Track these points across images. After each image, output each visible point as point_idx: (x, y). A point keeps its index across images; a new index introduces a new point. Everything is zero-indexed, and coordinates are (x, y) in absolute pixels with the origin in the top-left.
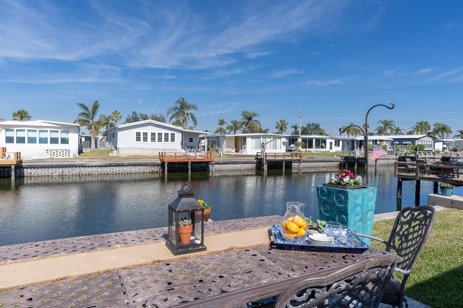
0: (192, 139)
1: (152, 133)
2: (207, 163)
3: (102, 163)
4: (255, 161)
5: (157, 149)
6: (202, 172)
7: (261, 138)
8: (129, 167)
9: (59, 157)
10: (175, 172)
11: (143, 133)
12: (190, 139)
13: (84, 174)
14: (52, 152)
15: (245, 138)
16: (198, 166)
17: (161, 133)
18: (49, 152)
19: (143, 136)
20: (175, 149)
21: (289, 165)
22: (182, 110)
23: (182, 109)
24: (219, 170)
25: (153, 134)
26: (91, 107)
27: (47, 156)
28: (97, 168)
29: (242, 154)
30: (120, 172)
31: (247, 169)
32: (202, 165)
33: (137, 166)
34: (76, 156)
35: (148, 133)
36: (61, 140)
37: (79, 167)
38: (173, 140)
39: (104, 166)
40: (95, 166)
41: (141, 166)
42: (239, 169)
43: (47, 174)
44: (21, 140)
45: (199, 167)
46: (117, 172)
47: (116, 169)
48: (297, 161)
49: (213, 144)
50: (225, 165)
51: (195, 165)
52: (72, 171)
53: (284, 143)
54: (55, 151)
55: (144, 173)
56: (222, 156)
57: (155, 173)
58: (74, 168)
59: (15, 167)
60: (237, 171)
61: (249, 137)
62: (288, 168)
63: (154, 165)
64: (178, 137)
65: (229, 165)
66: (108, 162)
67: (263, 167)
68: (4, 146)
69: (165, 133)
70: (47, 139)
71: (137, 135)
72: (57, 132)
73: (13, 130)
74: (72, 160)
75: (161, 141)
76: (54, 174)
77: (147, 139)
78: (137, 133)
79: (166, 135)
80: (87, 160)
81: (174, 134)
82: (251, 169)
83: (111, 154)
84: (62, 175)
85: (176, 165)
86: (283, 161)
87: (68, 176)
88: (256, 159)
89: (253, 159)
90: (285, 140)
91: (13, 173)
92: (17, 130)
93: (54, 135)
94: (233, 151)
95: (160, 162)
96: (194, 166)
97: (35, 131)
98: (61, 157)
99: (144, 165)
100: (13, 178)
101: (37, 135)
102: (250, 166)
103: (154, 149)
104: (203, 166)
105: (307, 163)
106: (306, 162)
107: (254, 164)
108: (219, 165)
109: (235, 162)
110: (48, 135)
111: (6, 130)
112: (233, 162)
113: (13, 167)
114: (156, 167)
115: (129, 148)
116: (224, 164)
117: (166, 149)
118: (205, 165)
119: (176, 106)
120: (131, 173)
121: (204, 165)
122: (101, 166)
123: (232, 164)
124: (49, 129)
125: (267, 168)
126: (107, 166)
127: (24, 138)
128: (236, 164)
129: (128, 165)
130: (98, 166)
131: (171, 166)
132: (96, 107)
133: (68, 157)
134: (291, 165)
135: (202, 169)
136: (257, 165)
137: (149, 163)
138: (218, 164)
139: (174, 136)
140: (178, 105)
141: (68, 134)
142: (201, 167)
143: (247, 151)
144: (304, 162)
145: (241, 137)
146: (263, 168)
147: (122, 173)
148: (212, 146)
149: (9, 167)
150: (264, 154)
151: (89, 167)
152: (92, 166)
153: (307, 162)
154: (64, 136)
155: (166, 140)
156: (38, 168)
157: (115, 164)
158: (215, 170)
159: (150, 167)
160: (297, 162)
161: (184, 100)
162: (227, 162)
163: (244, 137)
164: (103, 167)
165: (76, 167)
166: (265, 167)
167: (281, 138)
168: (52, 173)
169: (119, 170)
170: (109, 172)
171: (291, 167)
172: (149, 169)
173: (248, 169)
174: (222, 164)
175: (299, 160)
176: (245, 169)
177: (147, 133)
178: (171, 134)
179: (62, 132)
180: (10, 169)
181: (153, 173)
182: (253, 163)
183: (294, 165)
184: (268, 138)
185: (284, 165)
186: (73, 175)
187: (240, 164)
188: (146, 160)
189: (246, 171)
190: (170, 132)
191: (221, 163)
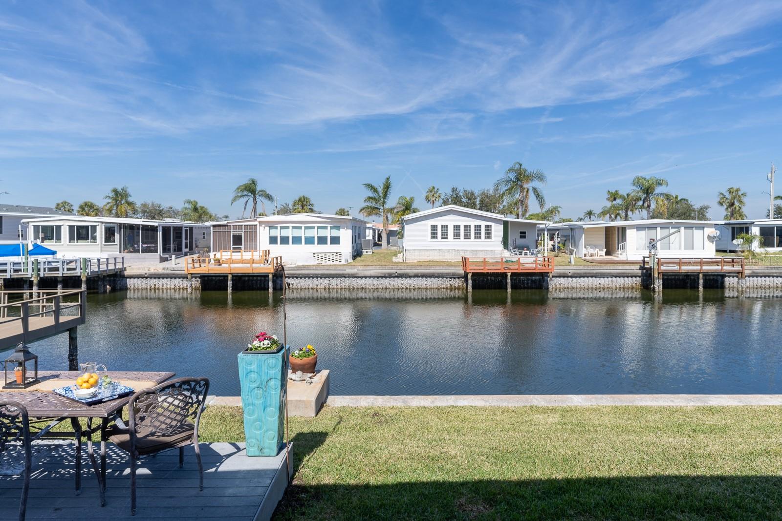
0: (525, 233)
1: (454, 226)
2: (544, 276)
3: (379, 273)
4: (638, 273)
5: (462, 250)
6: (534, 290)
7: (659, 229)
8: (416, 278)
9: (328, 263)
10: (489, 288)
11: (441, 226)
12: (521, 233)
13: (355, 287)
14: (319, 256)
15: (623, 230)
16: (528, 280)
17: (470, 226)
18: (317, 256)
19: (442, 231)
20: (492, 251)
21: (719, 282)
22: (519, 183)
23: (518, 181)
24: (565, 288)
25: (457, 228)
26: (382, 187)
27: (315, 262)
28: (372, 279)
29: (617, 259)
30: (404, 287)
31: (622, 286)
32: (533, 278)
33: (428, 278)
34: (349, 261)
35: (449, 227)
36: (331, 238)
37: (349, 277)
38: (488, 235)
39: (382, 277)
40: (370, 277)
41: (434, 278)
42: (606, 286)
43: (311, 286)
44: (285, 240)
45: (529, 282)
46: (400, 286)
47: (399, 282)
48: (734, 275)
49: (565, 241)
50: (578, 278)
51: (521, 277)
52: (341, 283)
53: (711, 238)
54: (323, 255)
55: (438, 289)
56: (573, 262)
57: (455, 289)
58: (343, 278)
59: (273, 276)
60: (602, 290)
61: (632, 227)
62: (717, 287)
63: (453, 277)
64: (498, 231)
65: (586, 278)
66: (386, 271)
67: (654, 284)
68: (267, 249)
69: (475, 226)
70: (313, 238)
71: (432, 230)
72: (326, 228)
73: (276, 228)
74: (342, 268)
75: (470, 238)
76: (319, 287)
77: (447, 235)
78: (432, 226)
79: (478, 228)
80: (360, 268)
81: (491, 226)
82: (630, 286)
83: (395, 259)
84: (329, 289)
85: (489, 277)
86: (699, 273)
87: (335, 290)
88: (642, 268)
89: (636, 270)
90: (712, 232)
91: (271, 284)
92: (282, 228)
93: (323, 233)
94: (600, 254)
95: (462, 272)
96: (520, 279)
97: (300, 228)
98: (330, 263)
99: (438, 277)
100: (271, 290)
101: (301, 233)
102: (629, 282)
103: (458, 250)
104: (535, 279)
105: (763, 279)
106: (761, 277)
107: (638, 278)
108: (566, 278)
109: (596, 274)
110: (315, 233)
111: (270, 227)
112: (594, 273)
113: (271, 276)
114: (457, 279)
115: (420, 250)
116: (576, 277)
117: (477, 251)
118: (540, 279)
119: (509, 177)
120: (419, 288)
121: (538, 277)
122: (378, 277)
123: (592, 277)
124: (316, 225)
125: (661, 286)
126: (386, 277)
127: (288, 237)
128: (600, 278)
129: (414, 277)
130: (374, 277)
131: (481, 279)
132: (387, 187)
133: (340, 264)
134: (723, 283)
135: (534, 286)
136: (643, 281)
137: (447, 274)
138: (564, 277)
139: (491, 230)
140: (512, 176)
141: (339, 230)
142: (533, 282)
143: (628, 253)
144: (757, 277)
145: (618, 228)
146: (654, 287)
147: (407, 288)
148: (564, 245)
149: (265, 276)
150: (654, 260)
151: (362, 277)
152: (366, 277)
153: (765, 277)
154: (335, 233)
155: (478, 236)
156: (301, 278)
157: (396, 275)
158: (558, 286)
159: (448, 279)
160: (733, 277)
161: (521, 165)
162: (581, 274)
163: (622, 228)
164: (380, 279)
165: (345, 277)
166: (658, 285)
167: (704, 228)
168: (317, 285)
169: (402, 283)
170: (388, 286)
171: (722, 286)
172: (446, 283)
173: (624, 288)
174: (572, 277)
175: (738, 273)
176: (618, 286)
177: (447, 226)
178: (486, 226)
179: (331, 228)
180: (267, 278)
181: (452, 289)
182: (636, 277)
183: (729, 281)
184: (672, 228)
185: (701, 281)
186: (341, 289)
187: (608, 278)
188: (441, 268)
189: (620, 290)
190: (483, 224)
191: (570, 275)
